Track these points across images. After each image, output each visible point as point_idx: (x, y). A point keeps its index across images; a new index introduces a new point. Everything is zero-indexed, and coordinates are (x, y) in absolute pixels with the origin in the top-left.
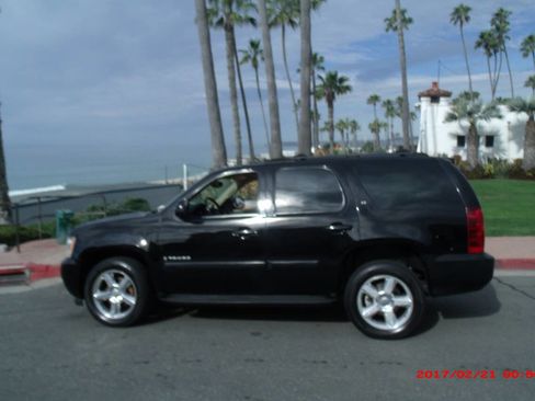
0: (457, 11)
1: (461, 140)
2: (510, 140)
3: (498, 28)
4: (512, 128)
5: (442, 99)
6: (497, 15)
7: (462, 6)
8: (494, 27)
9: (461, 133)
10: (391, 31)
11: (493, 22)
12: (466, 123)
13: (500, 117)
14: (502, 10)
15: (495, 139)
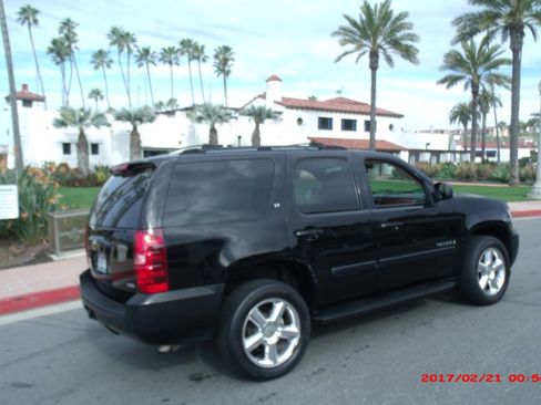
0: (24, 11)
1: (67, 148)
2: (114, 149)
3: (67, 37)
4: (117, 138)
5: (34, 103)
6: (65, 24)
7: (29, 7)
8: (62, 35)
9: (67, 141)
11: (61, 31)
12: (71, 133)
13: (109, 125)
14: (69, 20)
15: (100, 147)
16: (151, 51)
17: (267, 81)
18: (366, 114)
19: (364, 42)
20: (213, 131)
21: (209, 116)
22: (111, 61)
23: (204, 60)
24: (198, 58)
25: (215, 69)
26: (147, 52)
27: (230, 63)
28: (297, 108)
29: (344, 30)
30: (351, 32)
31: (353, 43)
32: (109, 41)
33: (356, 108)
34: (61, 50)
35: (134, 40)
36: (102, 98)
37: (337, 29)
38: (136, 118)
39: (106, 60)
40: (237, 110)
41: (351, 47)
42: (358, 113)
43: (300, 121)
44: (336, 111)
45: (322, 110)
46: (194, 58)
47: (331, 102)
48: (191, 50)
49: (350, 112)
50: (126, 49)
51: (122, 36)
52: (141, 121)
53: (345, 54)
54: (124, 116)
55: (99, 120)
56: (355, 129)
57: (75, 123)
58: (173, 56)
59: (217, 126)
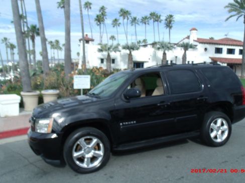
0: (86, 4)
1: (102, 61)
2: (121, 61)
3: (102, 14)
4: (123, 57)
5: (90, 42)
7: (88, 2)
8: (100, 13)
9: (102, 57)
10: (60, 8)
11: (100, 11)
12: (105, 53)
13: (120, 51)
14: (103, 7)
15: (116, 60)
16: (137, 19)
17: (191, 30)
18: (240, 46)
19: (242, 10)
20: (165, 54)
21: (163, 47)
22: (120, 23)
23: (160, 22)
24: (157, 21)
25: (165, 25)
26: (135, 19)
27: (172, 22)
28: (205, 43)
29: (231, 5)
30: (235, 6)
31: (235, 11)
32: (119, 15)
33: (235, 43)
34: (100, 19)
35: (130, 14)
36: (115, 39)
37: (227, 5)
38: (131, 48)
39: (118, 23)
40: (175, 44)
41: (234, 13)
42: (236, 45)
43: (206, 49)
44: (225, 45)
45: (217, 44)
46: (156, 21)
47: (222, 40)
48: (154, 17)
49: (232, 45)
50: (126, 18)
51: (125, 12)
52: (133, 49)
53: (231, 16)
54: (126, 47)
55: (116, 49)
56: (234, 54)
57: (106, 50)
58: (147, 20)
59: (166, 52)
